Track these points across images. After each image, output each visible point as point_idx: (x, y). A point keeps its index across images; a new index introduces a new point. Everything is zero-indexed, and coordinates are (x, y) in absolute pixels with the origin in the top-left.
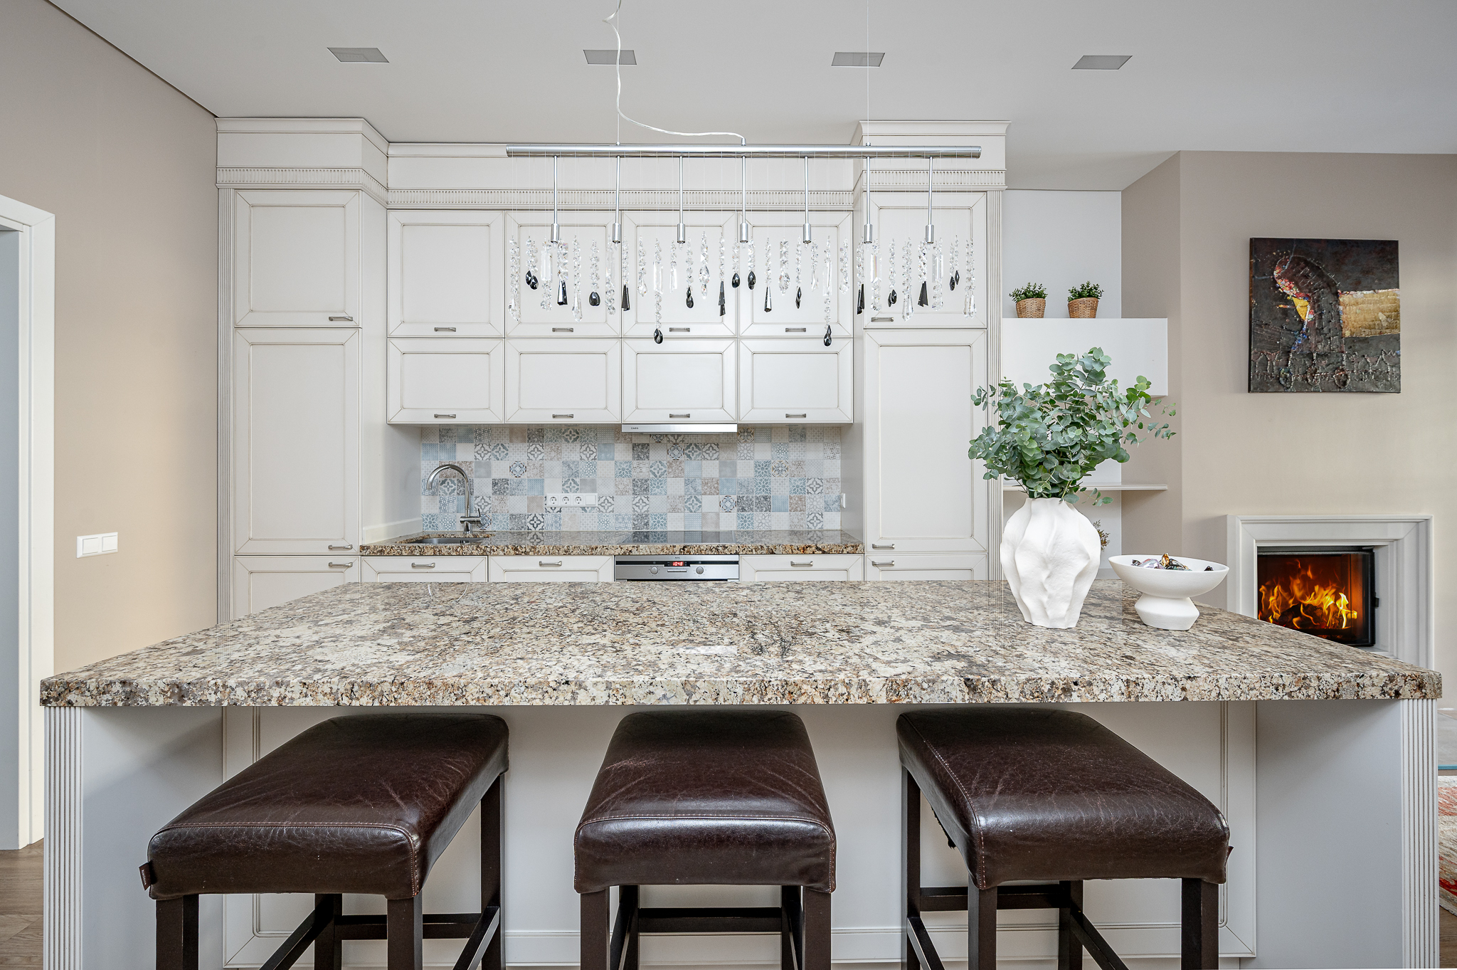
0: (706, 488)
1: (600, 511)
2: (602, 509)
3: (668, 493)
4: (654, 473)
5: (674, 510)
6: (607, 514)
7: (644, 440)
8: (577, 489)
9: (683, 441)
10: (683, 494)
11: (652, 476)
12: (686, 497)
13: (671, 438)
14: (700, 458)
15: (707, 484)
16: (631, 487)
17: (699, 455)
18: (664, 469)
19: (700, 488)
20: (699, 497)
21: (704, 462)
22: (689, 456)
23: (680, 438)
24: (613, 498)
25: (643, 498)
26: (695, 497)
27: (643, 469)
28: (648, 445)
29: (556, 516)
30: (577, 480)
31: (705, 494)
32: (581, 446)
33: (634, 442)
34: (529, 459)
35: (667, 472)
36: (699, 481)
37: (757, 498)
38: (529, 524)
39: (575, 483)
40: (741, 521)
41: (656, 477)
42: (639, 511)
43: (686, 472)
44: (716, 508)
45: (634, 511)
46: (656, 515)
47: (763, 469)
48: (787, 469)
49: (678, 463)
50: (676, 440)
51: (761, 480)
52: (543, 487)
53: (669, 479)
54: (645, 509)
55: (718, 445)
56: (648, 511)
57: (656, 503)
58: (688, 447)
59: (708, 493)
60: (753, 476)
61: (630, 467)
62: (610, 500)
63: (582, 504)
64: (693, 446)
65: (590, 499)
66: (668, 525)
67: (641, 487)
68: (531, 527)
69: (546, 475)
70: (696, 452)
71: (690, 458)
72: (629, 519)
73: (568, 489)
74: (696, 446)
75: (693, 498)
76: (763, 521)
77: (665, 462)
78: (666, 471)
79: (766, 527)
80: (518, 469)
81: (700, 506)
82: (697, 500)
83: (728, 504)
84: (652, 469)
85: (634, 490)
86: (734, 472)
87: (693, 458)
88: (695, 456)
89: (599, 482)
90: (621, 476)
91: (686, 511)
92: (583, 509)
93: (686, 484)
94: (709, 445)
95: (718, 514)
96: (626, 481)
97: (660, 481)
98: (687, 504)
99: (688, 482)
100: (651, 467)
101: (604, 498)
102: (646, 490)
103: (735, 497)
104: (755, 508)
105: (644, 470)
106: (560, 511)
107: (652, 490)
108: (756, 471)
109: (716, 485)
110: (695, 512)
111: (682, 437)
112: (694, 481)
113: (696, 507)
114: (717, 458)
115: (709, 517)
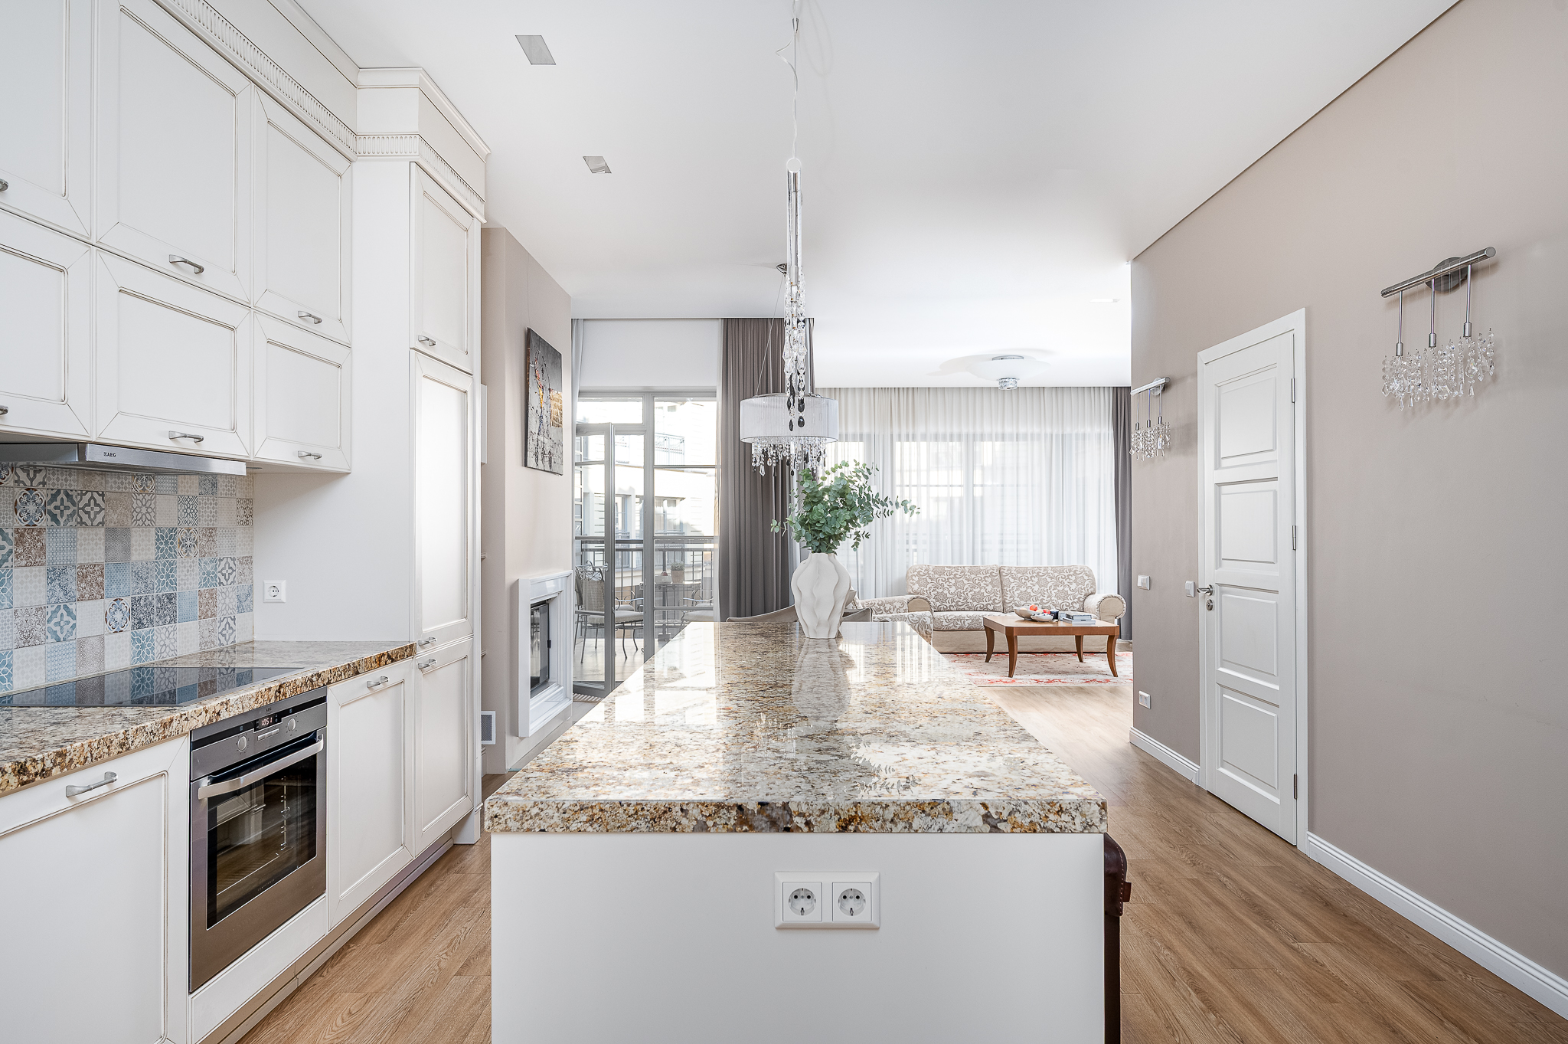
0: (83, 585)
3: (16, 604)
5: (27, 640)
9: (44, 483)
10: (44, 602)
12: (50, 609)
14: (73, 523)
15: (85, 576)
17: (72, 515)
18: (8, 548)
19: (74, 587)
20: (72, 607)
21: (81, 531)
22: (54, 518)
23: (39, 477)
26: (66, 607)
31: (82, 598)
35: (13, 556)
36: (71, 572)
37: (159, 600)
40: (138, 647)
43: (49, 554)
44: (101, 628)
47: (166, 543)
48: (196, 542)
49: (35, 533)
50: (32, 480)
51: (164, 565)
53: (16, 572)
55: (103, 495)
58: (54, 497)
59: (87, 596)
60: (154, 557)
64: (62, 495)
66: (15, 676)
70: (67, 508)
71: (57, 522)
74: (67, 495)
75: (62, 610)
76: (167, 642)
77: (10, 531)
78: (11, 552)
79: (171, 653)
81: (74, 626)
82: (69, 613)
83: (118, 616)
86: (127, 550)
87: (62, 521)
88: (65, 517)
91: (50, 640)
93: (50, 580)
94: (89, 495)
95: (102, 638)
97: (2, 576)
98: (51, 625)
99: (53, 575)
103: (127, 601)
104: (156, 619)
108: (158, 548)
109: (99, 579)
110: (64, 640)
111: (43, 474)
112: (64, 571)
113: (67, 628)
114: (102, 523)
115: (87, 647)
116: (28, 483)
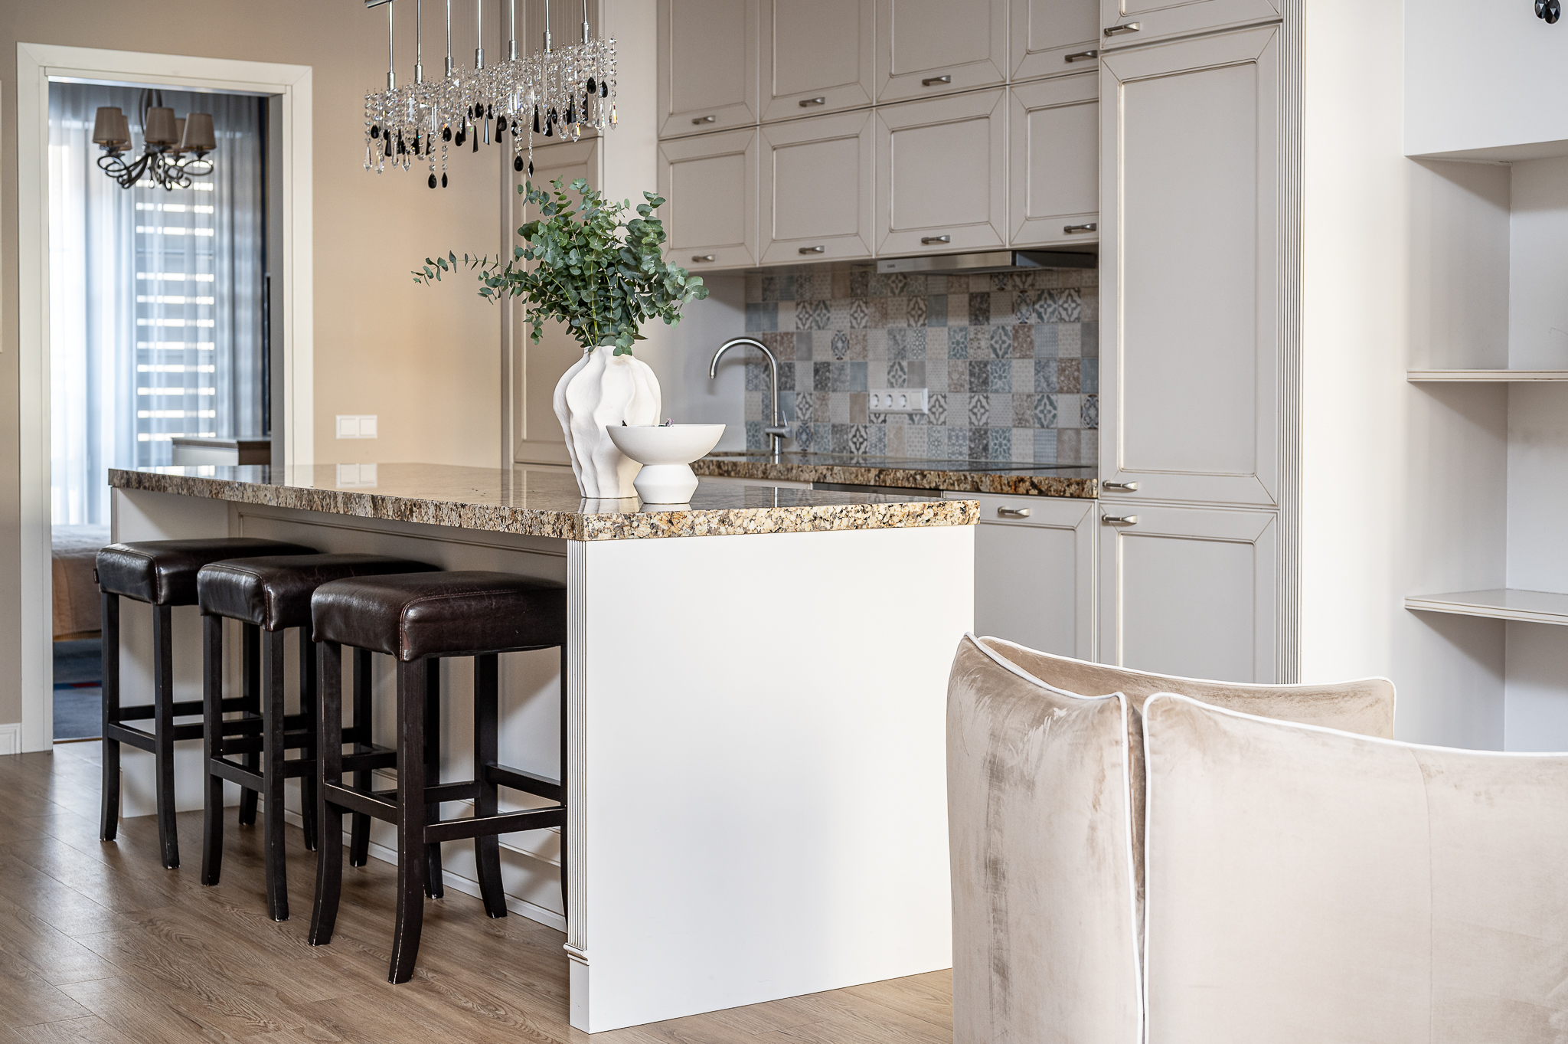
0: (1062, 378)
1: (930, 422)
2: (932, 417)
3: (1014, 390)
4: (995, 350)
5: (1021, 422)
6: (939, 428)
7: (982, 286)
8: (904, 381)
9: (1033, 285)
10: (1032, 391)
11: (993, 356)
12: (1037, 397)
13: (1017, 280)
14: (1054, 319)
15: (1064, 370)
16: (968, 378)
17: (1053, 313)
18: (1008, 342)
19: (1055, 380)
20: (1054, 397)
21: (1061, 327)
22: (1040, 316)
23: (1030, 280)
24: (945, 397)
25: (981, 398)
26: (1048, 398)
27: (983, 341)
28: (988, 294)
29: (880, 429)
30: (905, 364)
31: (1060, 390)
32: (910, 300)
33: (971, 291)
34: (852, 327)
35: (1011, 349)
36: (1053, 365)
38: (851, 444)
39: (902, 369)
41: (997, 356)
42: (976, 423)
43: (1036, 348)
44: (1076, 421)
45: (971, 423)
46: (997, 432)
49: (1026, 330)
50: (1024, 283)
52: (866, 377)
53: (1014, 362)
54: (984, 420)
55: (1079, 291)
56: (986, 424)
57: (998, 410)
58: (1040, 297)
59: (1065, 388)
61: (966, 339)
62: (942, 400)
63: (909, 408)
64: (1046, 294)
65: (920, 399)
66: (1013, 451)
67: (980, 378)
68: (853, 449)
69: (871, 355)
70: (1050, 306)
71: (1042, 319)
72: (964, 437)
73: (893, 380)
74: (1050, 294)
75: (1045, 400)
77: (1009, 328)
78: (1009, 345)
80: (840, 345)
81: (1055, 416)
82: (1051, 403)
83: (1092, 412)
84: (993, 342)
85: (971, 383)
87: (1045, 317)
88: (1048, 315)
89: (929, 367)
90: (955, 355)
91: (1037, 425)
92: (911, 416)
93: (1037, 372)
94: (1067, 292)
95: (1078, 432)
96: (962, 366)
97: (1003, 365)
98: (1037, 412)
99: (1040, 367)
100: (992, 338)
101: (935, 397)
102: (985, 382)
105: (983, 344)
106: (884, 421)
107: (992, 382)
109: (1076, 374)
110: (1048, 427)
111: (1032, 277)
112: (1047, 365)
113: (1049, 416)
114: (1078, 319)
115: (1065, 438)
116: (1021, 287)
